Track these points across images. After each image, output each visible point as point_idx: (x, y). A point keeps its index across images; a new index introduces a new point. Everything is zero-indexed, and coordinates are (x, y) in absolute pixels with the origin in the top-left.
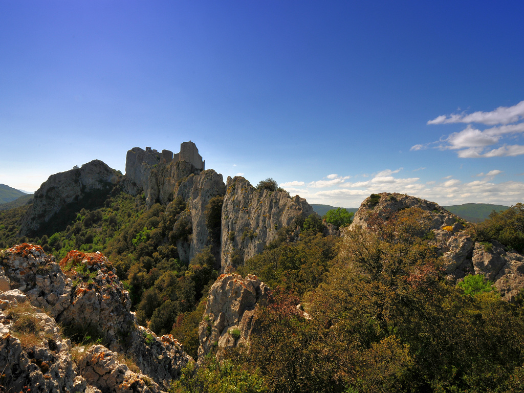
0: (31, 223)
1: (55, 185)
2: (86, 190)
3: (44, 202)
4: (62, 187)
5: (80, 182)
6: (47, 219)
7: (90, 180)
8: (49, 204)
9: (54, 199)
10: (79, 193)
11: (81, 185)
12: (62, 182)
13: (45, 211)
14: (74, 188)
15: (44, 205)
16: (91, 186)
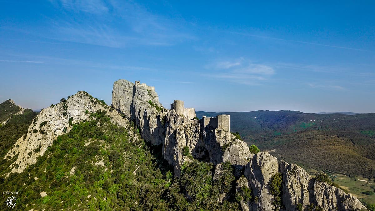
0: (28, 158)
1: (47, 120)
2: (73, 122)
3: (39, 137)
4: (52, 121)
5: (68, 114)
6: (42, 153)
7: (77, 111)
8: (43, 139)
9: (46, 134)
10: (67, 125)
11: (69, 117)
12: (53, 116)
13: (40, 146)
14: (63, 121)
15: (38, 140)
16: (77, 117)
